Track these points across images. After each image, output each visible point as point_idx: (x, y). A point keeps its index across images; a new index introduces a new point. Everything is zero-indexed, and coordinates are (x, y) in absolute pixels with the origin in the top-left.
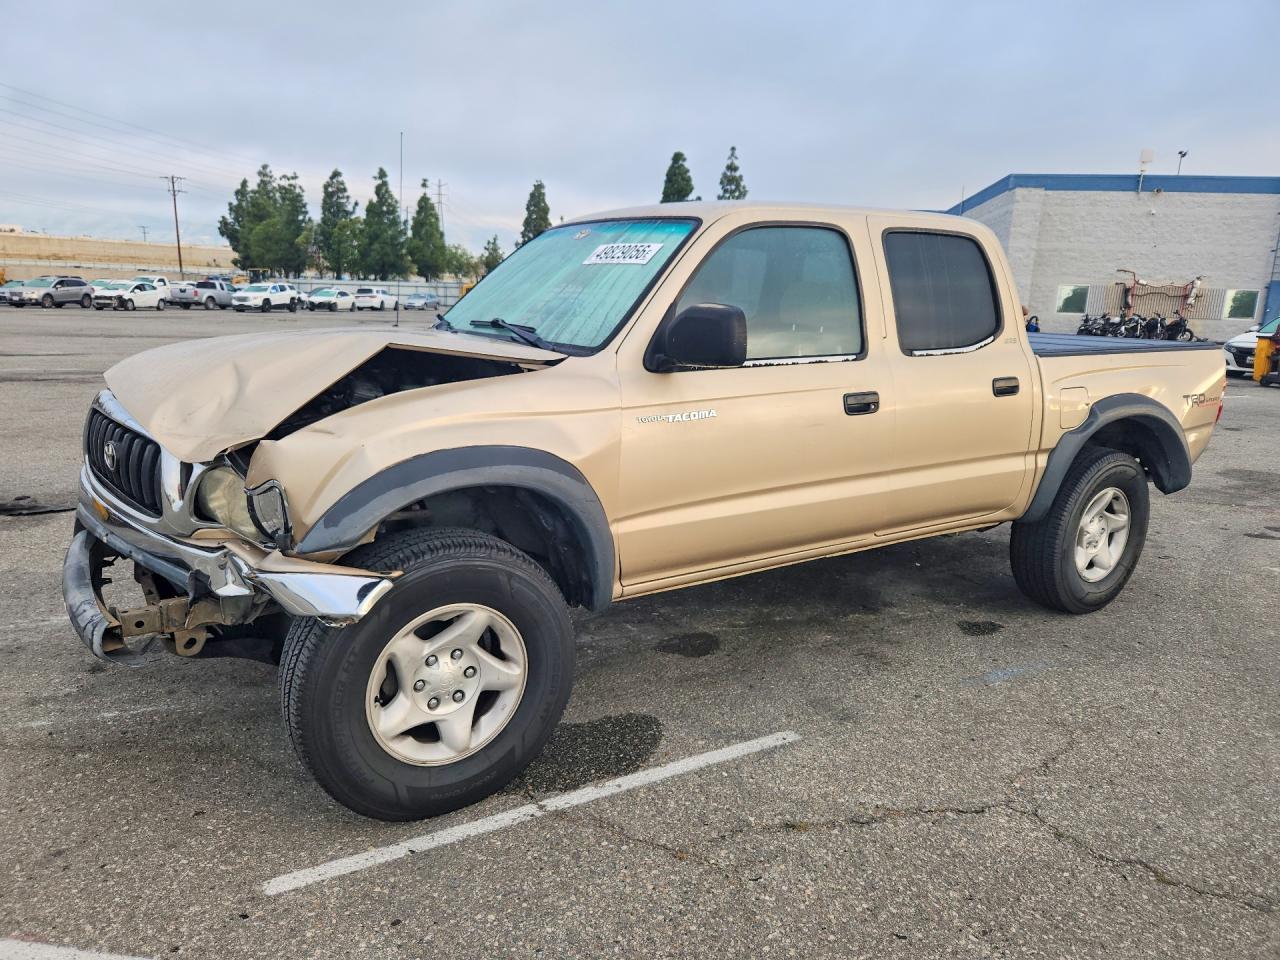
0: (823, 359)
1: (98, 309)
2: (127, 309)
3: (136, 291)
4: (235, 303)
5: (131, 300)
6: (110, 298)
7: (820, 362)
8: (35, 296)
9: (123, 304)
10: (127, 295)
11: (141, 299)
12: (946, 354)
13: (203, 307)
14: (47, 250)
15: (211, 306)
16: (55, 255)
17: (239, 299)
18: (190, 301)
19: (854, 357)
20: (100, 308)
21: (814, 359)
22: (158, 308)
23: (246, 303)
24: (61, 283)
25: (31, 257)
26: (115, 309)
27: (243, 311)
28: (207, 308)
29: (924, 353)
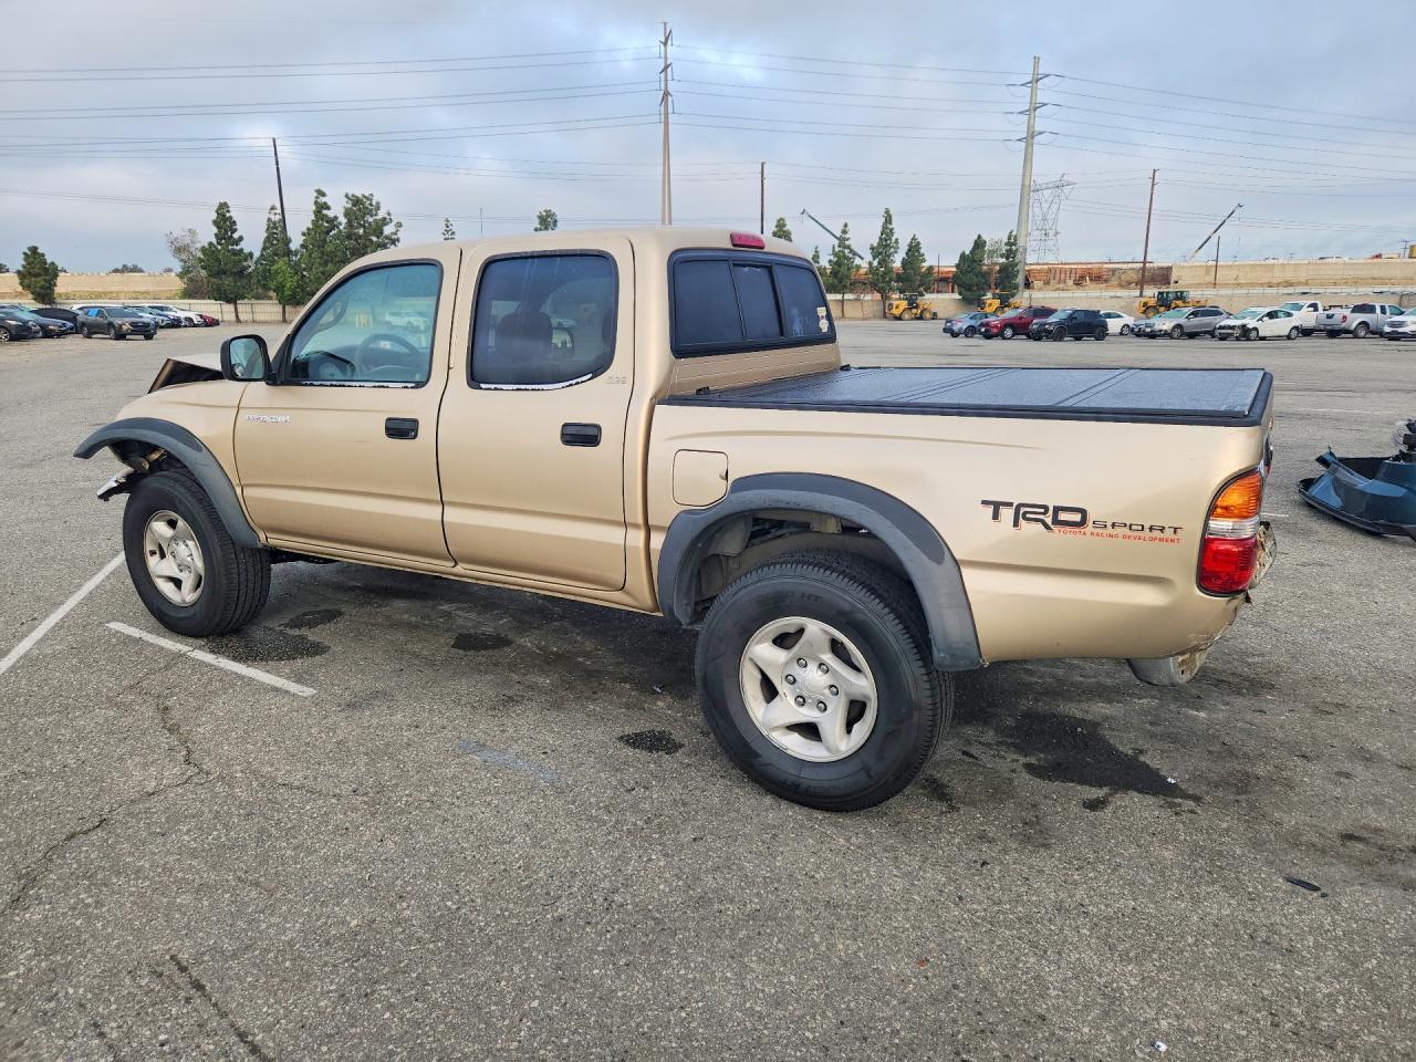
0: (385, 384)
1: (1221, 339)
2: (1249, 339)
3: (1265, 319)
4: (1387, 329)
5: (1256, 329)
6: (1233, 328)
7: (383, 387)
8: (1165, 328)
9: (1245, 333)
10: (1251, 323)
11: (1268, 328)
12: (518, 390)
13: (1351, 336)
14: (1278, 276)
15: (1362, 334)
16: (1286, 282)
17: (1392, 325)
18: (1336, 328)
19: (413, 385)
20: (1223, 338)
21: (377, 384)
22: (1289, 337)
23: (1400, 330)
24: (1195, 314)
25: (1262, 285)
26: (1238, 339)
27: (1398, 339)
28: (1356, 337)
29: (493, 386)
